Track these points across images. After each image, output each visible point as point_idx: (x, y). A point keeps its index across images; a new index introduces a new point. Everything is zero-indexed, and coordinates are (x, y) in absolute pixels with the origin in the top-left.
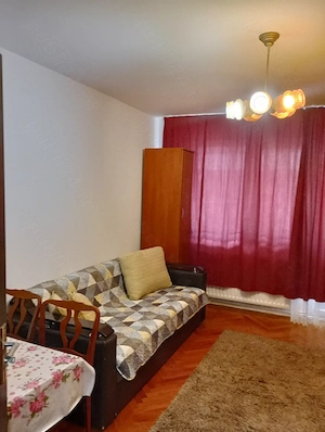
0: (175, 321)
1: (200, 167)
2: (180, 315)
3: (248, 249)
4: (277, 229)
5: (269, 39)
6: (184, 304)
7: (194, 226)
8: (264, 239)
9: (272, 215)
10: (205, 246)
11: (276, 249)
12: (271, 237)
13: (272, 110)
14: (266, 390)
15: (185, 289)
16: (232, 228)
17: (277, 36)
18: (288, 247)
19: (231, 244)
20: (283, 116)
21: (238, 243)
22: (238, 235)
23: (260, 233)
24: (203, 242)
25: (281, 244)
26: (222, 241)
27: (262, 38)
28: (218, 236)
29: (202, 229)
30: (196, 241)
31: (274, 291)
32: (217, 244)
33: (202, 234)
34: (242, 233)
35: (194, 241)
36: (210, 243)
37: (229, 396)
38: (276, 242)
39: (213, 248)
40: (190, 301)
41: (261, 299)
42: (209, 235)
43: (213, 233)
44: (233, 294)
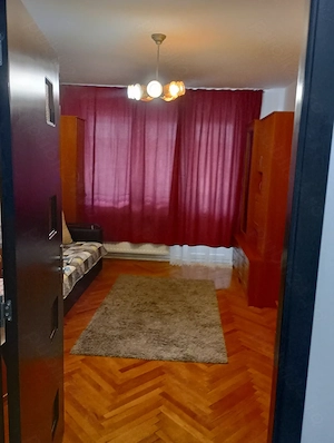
0: (83, 266)
1: (92, 135)
2: (86, 262)
3: (136, 208)
4: (159, 189)
5: (159, 38)
6: (88, 254)
7: (88, 189)
8: (149, 198)
9: (155, 180)
10: (98, 207)
11: (158, 207)
12: (154, 197)
13: (163, 95)
14: (157, 308)
15: (85, 244)
16: (123, 190)
17: (164, 37)
18: (167, 205)
19: (121, 205)
20: (168, 100)
21: (127, 203)
22: (127, 196)
23: (146, 194)
24: (96, 203)
25: (162, 203)
26: (114, 202)
27: (154, 37)
28: (110, 198)
29: (95, 191)
30: (90, 203)
31: (157, 241)
32: (110, 204)
33: (95, 196)
34: (130, 194)
35: (89, 203)
36: (103, 204)
37: (131, 315)
38: (158, 200)
39: (106, 208)
40: (92, 252)
41: (147, 249)
42: (102, 197)
43: (106, 195)
44: (124, 247)
